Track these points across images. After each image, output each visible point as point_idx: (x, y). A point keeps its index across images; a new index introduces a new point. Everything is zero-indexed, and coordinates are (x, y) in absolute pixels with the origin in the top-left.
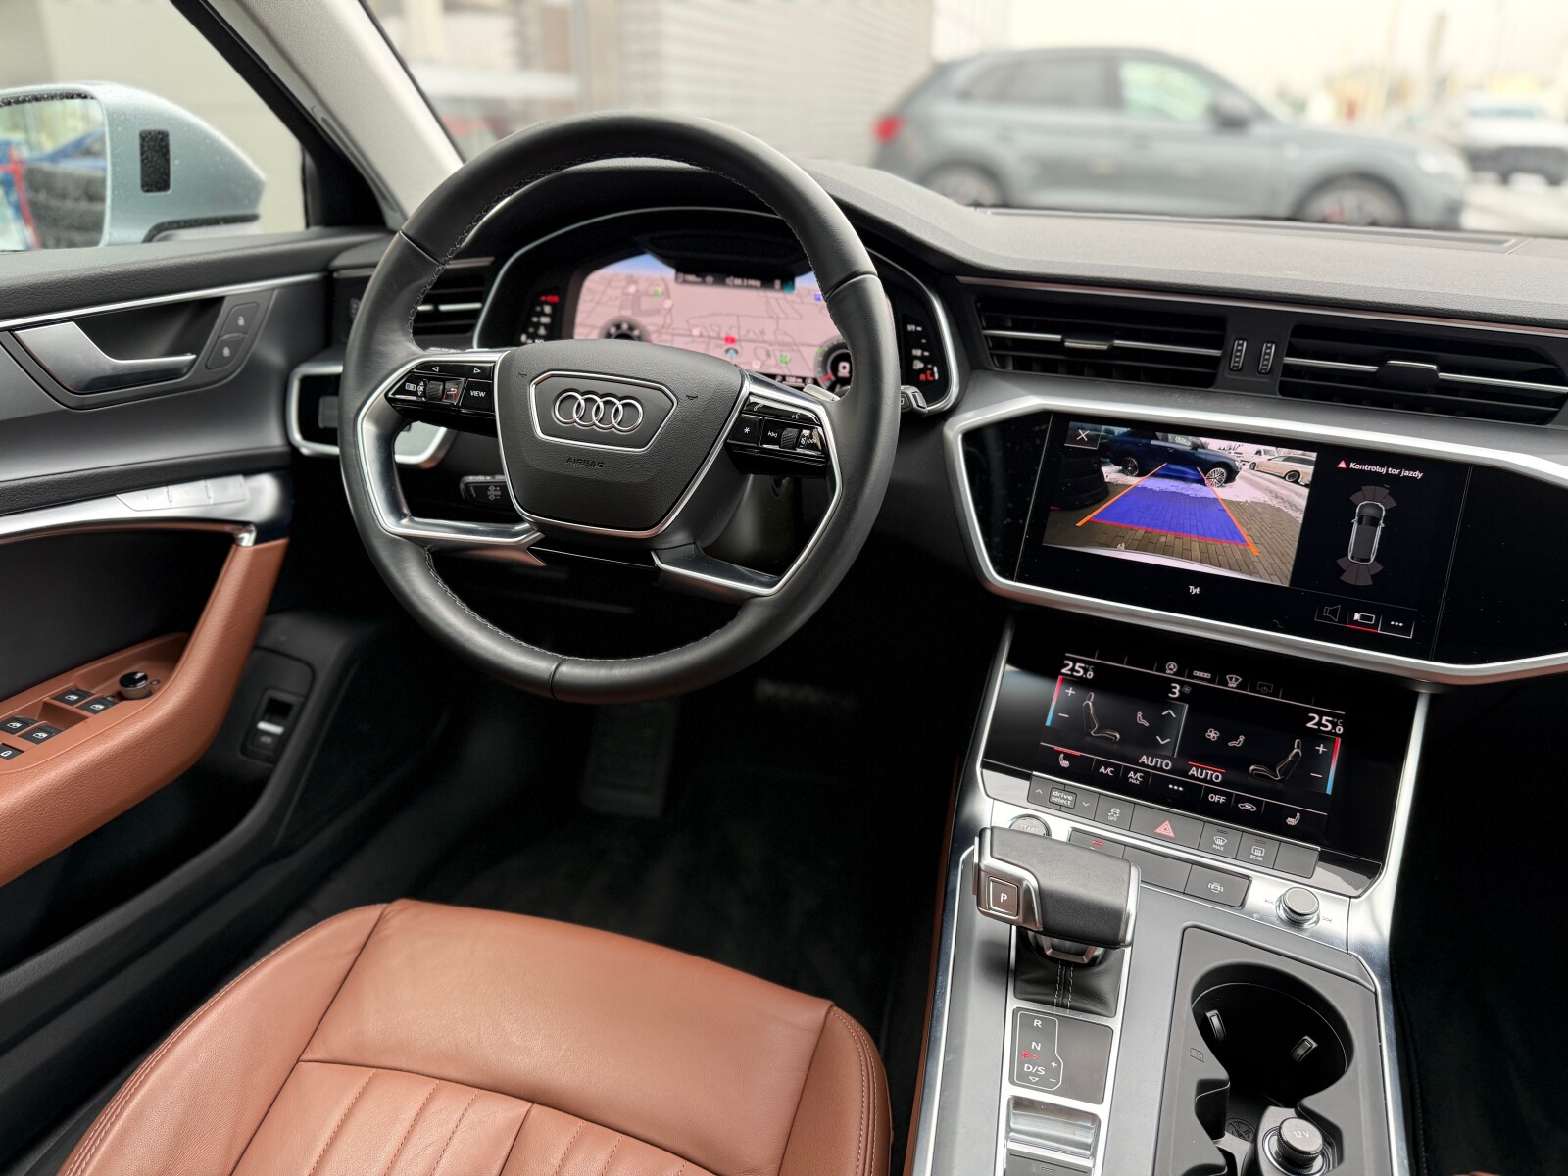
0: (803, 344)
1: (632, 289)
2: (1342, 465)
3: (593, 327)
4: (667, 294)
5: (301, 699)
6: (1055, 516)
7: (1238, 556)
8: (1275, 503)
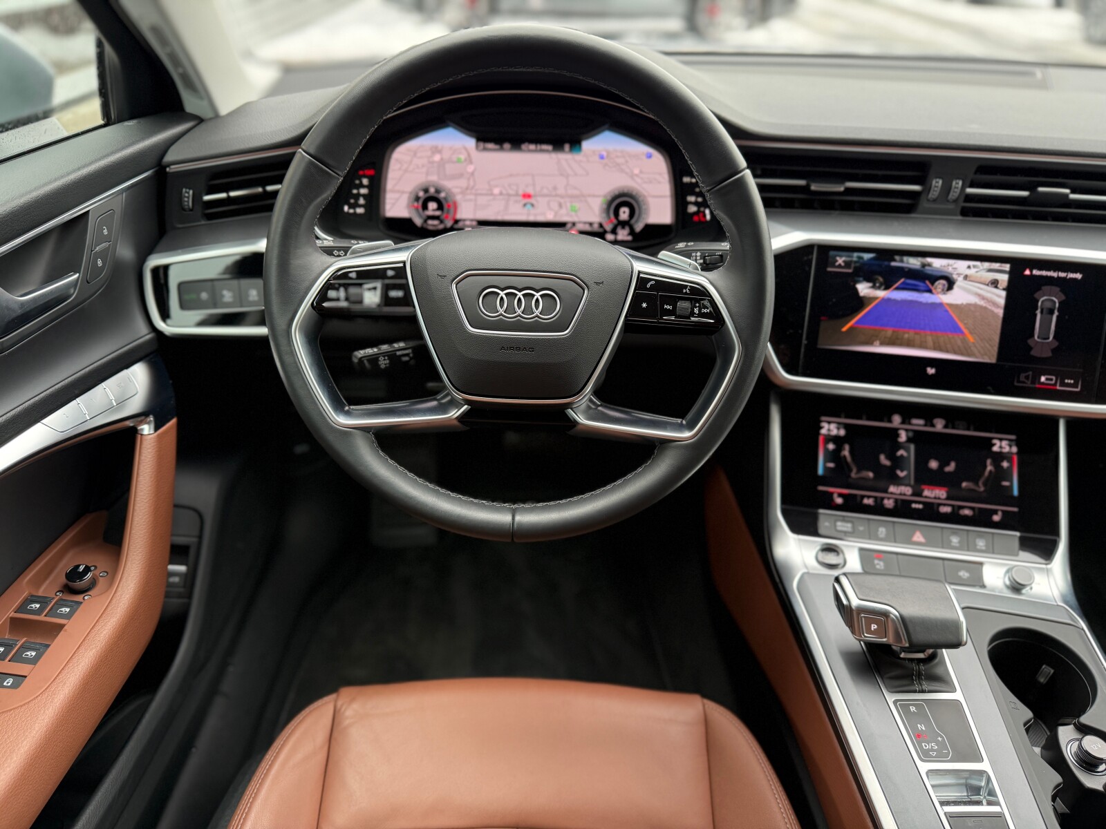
0: (589, 196)
1: (437, 158)
2: (1027, 272)
3: (403, 192)
4: (469, 160)
5: (195, 540)
6: (825, 325)
7: (959, 342)
8: (982, 303)
